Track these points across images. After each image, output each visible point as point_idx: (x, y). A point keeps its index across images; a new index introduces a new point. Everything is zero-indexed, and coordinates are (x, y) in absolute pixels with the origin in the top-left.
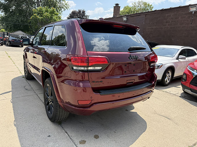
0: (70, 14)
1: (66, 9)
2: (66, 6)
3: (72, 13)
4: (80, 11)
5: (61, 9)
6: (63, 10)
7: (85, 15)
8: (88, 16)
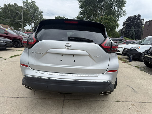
0: (126, 20)
1: (123, 16)
2: (123, 13)
3: (128, 19)
4: (135, 16)
5: (119, 16)
6: (120, 17)
7: (140, 19)
8: (143, 20)
